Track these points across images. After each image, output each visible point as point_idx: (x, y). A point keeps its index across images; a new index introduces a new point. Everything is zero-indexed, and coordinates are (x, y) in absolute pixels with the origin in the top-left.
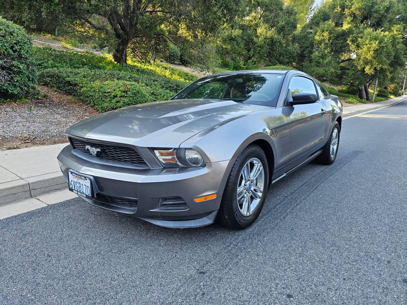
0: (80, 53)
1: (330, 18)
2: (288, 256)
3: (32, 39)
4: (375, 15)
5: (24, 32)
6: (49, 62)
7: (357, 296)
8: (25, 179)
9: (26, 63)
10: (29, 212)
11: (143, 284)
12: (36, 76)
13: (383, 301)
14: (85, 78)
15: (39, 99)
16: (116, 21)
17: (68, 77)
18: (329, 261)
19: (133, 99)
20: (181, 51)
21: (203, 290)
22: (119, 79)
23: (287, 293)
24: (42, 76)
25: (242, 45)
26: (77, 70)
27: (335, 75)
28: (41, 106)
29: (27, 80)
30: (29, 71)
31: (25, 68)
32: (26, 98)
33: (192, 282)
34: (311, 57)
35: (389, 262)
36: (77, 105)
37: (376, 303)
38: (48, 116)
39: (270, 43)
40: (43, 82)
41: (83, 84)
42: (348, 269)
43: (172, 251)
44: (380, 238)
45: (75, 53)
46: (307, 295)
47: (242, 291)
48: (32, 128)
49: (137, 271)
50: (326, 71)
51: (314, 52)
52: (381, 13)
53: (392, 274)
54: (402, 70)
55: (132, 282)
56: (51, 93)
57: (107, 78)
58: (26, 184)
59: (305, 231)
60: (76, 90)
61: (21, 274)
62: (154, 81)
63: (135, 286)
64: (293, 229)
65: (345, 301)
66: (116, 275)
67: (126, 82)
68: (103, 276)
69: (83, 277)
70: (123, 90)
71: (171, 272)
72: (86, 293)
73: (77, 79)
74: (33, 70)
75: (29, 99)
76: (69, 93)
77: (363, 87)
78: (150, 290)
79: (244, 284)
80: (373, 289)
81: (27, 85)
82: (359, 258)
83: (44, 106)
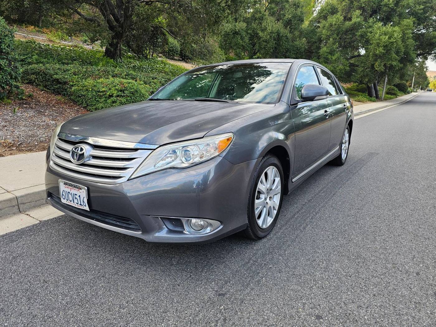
0: (69, 48)
1: (338, 11)
2: (313, 271)
3: (14, 31)
4: (385, 9)
5: (5, 23)
6: (33, 57)
7: (389, 313)
8: (12, 192)
9: (7, 59)
10: (18, 230)
11: (157, 310)
12: (20, 74)
13: (417, 317)
14: (75, 75)
15: (23, 99)
16: (109, 12)
17: (57, 74)
18: (356, 276)
19: (131, 98)
20: (181, 45)
21: (224, 314)
22: (115, 76)
23: (316, 314)
24: (26, 73)
25: (247, 39)
26: (66, 67)
27: (344, 71)
28: (26, 108)
29: (9, 78)
30: (11, 68)
31: (6, 65)
32: (8, 98)
33: (212, 306)
34: (319, 53)
35: (418, 274)
36: (67, 106)
37: (410, 320)
38: (35, 119)
39: (276, 38)
40: (27, 80)
41: (73, 82)
42: (376, 283)
43: (186, 271)
44: (406, 247)
45: (63, 47)
46: (337, 314)
47: (267, 314)
48: (17, 133)
49: (148, 296)
50: (334, 68)
51: (323, 47)
52: (390, 6)
53: (423, 287)
54: (411, 67)
55: (143, 309)
56: (37, 93)
57: (101, 76)
58: (14, 198)
59: (328, 242)
60: (66, 89)
61: (14, 305)
62: (153, 79)
63: (147, 313)
64: (314, 241)
65: (378, 319)
66: (125, 302)
67: (122, 80)
68: (110, 304)
69: (87, 306)
70: (119, 89)
71: (186, 295)
72: (92, 325)
73: (66, 76)
74: (16, 66)
75: (12, 100)
76: (58, 92)
77: (373, 85)
78: (165, 318)
79: (268, 305)
80: (405, 305)
81: (9, 84)
82: (387, 270)
83: (30, 107)
